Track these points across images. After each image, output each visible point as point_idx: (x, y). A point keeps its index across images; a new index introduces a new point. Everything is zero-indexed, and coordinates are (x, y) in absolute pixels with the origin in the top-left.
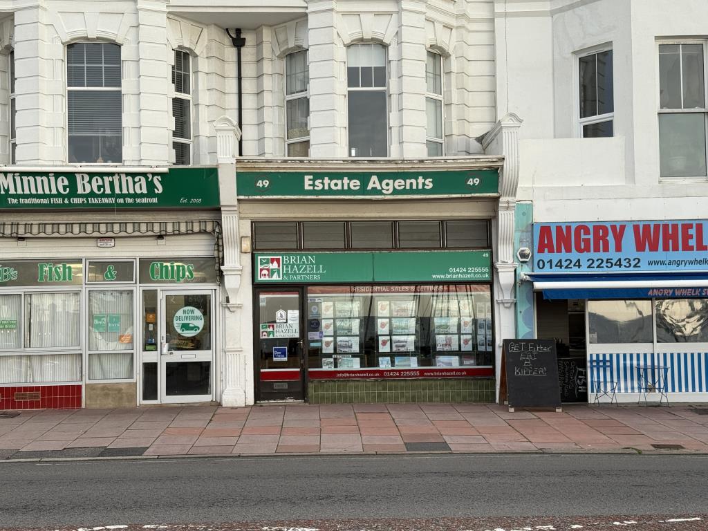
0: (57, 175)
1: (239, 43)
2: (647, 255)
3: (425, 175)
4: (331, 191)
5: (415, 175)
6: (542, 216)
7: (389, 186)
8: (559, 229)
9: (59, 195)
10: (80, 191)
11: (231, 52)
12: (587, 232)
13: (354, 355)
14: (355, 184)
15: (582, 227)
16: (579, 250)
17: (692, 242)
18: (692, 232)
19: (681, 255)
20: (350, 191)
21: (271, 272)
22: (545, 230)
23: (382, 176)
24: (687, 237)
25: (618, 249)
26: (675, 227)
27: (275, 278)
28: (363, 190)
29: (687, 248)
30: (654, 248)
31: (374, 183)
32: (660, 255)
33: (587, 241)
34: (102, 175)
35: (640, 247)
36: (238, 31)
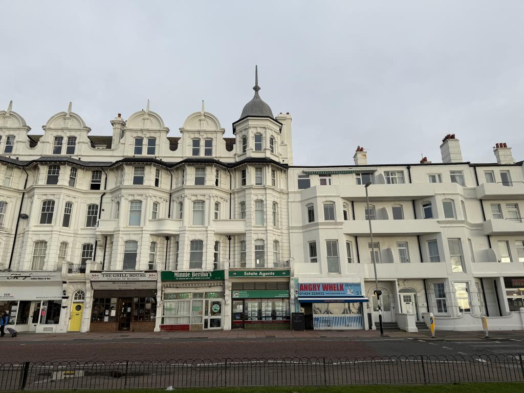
0: (188, 272)
1: (230, 239)
2: (325, 292)
3: (273, 272)
4: (250, 276)
5: (270, 272)
6: (301, 282)
7: (264, 274)
8: (305, 285)
9: (188, 277)
10: (193, 276)
11: (228, 241)
12: (311, 285)
13: (256, 317)
14: (256, 274)
15: (310, 284)
16: (310, 290)
17: (336, 289)
19: (333, 292)
20: (255, 276)
21: (236, 296)
22: (301, 285)
23: (262, 272)
24: (335, 287)
25: (319, 290)
26: (332, 285)
27: (237, 297)
28: (258, 275)
29: (335, 290)
30: (327, 290)
31: (261, 273)
32: (329, 292)
33: (311, 288)
34: (198, 272)
35: (324, 290)
36: (230, 236)
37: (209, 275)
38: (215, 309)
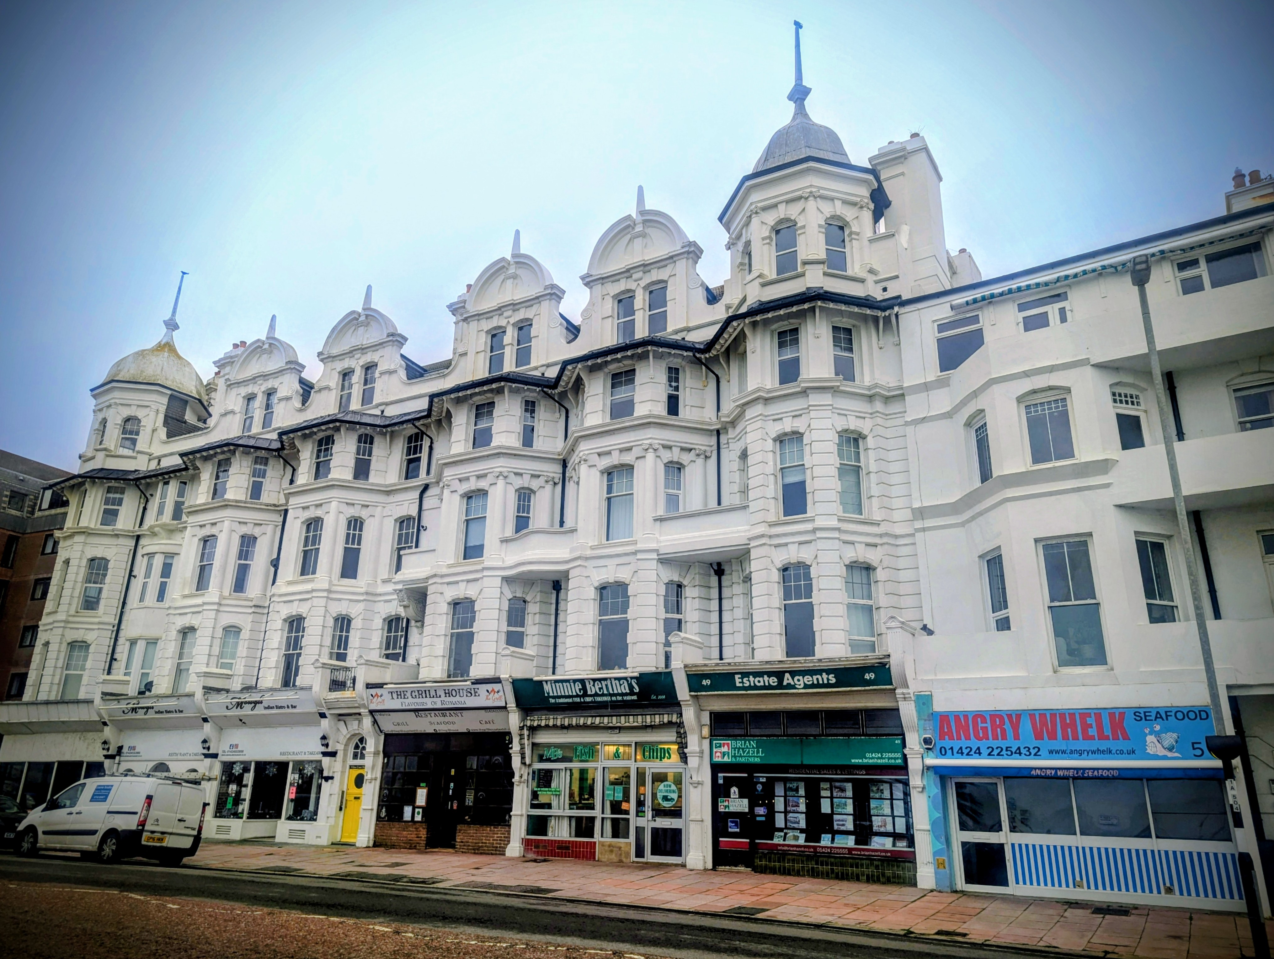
0: (575, 681)
1: (720, 571)
2: (1046, 744)
3: (828, 672)
4: (756, 688)
5: (819, 672)
6: (940, 705)
7: (800, 681)
8: (957, 717)
9: (577, 696)
11: (714, 580)
12: (984, 720)
13: (802, 831)
14: (773, 681)
15: (979, 716)
16: (978, 738)
17: (1093, 732)
18: (1091, 720)
19: (1081, 744)
20: (770, 687)
21: (724, 754)
22: (944, 718)
23: (793, 673)
24: (1086, 727)
25: (1017, 737)
26: (1072, 715)
27: (726, 759)
28: (780, 686)
29: (1086, 737)
30: (1053, 736)
31: (787, 678)
32: (1059, 744)
33: (985, 729)
34: (600, 680)
35: (1038, 736)
36: (719, 564)
37: (631, 687)
38: (665, 798)
